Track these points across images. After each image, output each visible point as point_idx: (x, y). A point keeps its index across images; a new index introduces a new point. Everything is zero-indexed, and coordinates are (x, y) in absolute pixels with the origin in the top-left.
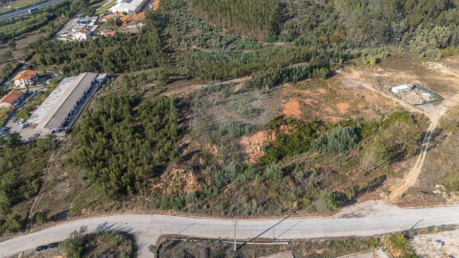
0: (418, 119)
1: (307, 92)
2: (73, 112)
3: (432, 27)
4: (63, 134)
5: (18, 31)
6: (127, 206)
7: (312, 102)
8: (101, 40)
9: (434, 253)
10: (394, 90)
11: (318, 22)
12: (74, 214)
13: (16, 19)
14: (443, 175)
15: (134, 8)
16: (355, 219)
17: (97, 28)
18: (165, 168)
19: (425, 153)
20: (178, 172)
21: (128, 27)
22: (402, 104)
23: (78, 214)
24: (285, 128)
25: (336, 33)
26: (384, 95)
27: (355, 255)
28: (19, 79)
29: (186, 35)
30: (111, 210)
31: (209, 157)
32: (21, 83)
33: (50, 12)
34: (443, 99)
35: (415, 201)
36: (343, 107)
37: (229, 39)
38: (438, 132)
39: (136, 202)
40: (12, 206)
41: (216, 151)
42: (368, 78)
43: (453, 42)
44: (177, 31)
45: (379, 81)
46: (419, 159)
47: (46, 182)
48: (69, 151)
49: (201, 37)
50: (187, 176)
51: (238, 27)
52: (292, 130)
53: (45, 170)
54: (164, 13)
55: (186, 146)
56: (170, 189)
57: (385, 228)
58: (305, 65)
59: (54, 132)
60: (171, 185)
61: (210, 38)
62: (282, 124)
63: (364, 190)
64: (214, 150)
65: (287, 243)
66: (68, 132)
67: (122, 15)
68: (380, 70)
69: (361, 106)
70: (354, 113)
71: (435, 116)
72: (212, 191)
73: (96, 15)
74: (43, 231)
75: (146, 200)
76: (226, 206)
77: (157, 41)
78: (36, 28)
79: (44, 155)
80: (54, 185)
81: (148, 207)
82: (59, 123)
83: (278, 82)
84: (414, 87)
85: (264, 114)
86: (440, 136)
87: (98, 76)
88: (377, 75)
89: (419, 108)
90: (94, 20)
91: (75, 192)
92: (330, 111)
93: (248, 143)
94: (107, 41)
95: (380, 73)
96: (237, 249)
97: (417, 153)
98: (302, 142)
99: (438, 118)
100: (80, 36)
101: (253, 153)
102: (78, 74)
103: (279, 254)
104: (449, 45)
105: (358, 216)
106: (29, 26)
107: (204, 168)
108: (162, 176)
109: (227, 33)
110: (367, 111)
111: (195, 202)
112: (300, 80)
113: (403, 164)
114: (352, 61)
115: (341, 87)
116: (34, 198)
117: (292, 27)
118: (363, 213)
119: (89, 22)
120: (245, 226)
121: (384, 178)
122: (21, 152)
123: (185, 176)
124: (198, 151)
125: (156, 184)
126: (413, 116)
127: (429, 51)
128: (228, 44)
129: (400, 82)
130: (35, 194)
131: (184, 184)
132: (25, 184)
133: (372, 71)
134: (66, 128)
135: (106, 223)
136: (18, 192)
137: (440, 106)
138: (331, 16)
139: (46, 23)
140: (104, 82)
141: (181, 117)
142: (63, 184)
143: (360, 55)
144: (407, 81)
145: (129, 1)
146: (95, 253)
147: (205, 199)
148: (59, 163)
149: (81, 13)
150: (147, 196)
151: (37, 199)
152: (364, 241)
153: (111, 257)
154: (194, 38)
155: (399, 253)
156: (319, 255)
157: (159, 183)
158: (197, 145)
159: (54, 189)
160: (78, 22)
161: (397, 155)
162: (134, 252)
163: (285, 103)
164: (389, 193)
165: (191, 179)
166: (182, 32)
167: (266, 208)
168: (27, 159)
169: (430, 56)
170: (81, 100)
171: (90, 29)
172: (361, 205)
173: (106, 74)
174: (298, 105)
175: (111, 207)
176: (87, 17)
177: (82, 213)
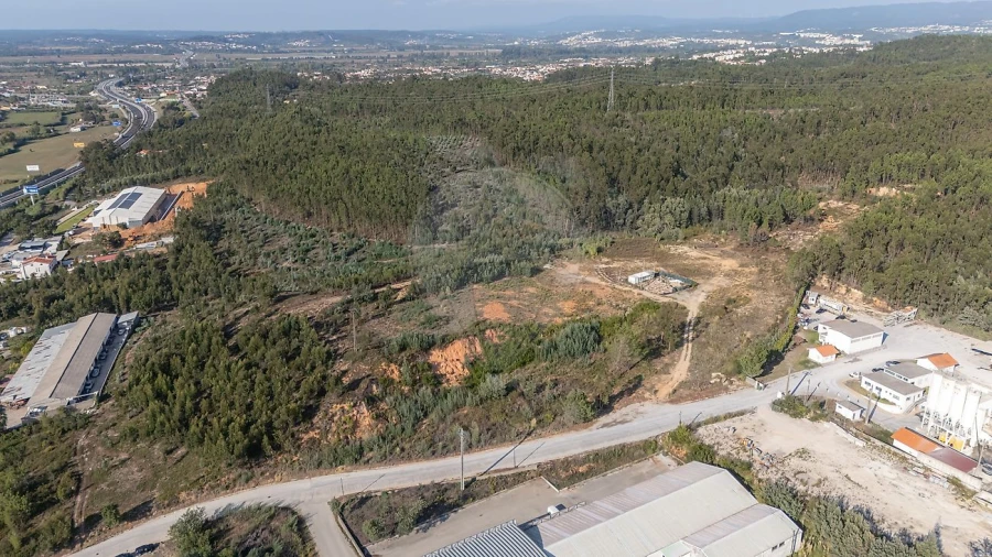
0: (672, 309)
1: (508, 293)
2: (92, 373)
3: (664, 200)
4: (91, 403)
6: (262, 474)
7: (520, 304)
8: (89, 271)
9: (726, 440)
10: (632, 279)
11: (495, 210)
12: (166, 502)
14: (719, 363)
15: (140, 217)
16: (619, 426)
17: (67, 255)
18: (318, 408)
19: (690, 344)
20: (343, 408)
21: (139, 246)
22: (646, 294)
23: (172, 502)
24: (493, 334)
26: (621, 287)
27: (631, 466)
29: (265, 248)
30: (235, 486)
31: (388, 382)
34: (699, 284)
35: (690, 395)
36: (568, 307)
37: (349, 247)
38: (700, 320)
39: (276, 465)
40: (32, 517)
41: (396, 372)
42: (591, 271)
43: (696, 219)
44: (245, 243)
46: (684, 352)
47: (87, 474)
48: (115, 425)
49: (295, 248)
50: (358, 412)
51: (362, 227)
52: (503, 337)
53: (76, 458)
54: (209, 219)
55: (344, 373)
56: (333, 436)
57: (660, 428)
58: (497, 258)
59: (69, 403)
60: (334, 429)
61: (313, 248)
62: (486, 329)
63: (621, 394)
64: (393, 371)
65: (535, 468)
66: (103, 398)
67: (118, 229)
68: (606, 260)
69: (591, 303)
70: (583, 311)
71: (693, 303)
72: (403, 430)
73: (58, 235)
74: (111, 540)
75: (295, 459)
76: (432, 444)
77: (213, 261)
79: (64, 438)
80: (108, 473)
81: (301, 469)
82: (71, 392)
83: (461, 283)
84: (657, 275)
85: (455, 321)
87: (117, 318)
88: (604, 266)
89: (670, 297)
90: (54, 244)
91: (156, 475)
92: (551, 312)
93: (440, 360)
94: (104, 272)
95: (607, 263)
96: (466, 487)
97: (679, 345)
98: (521, 349)
99: (697, 305)
100: (42, 269)
101: (453, 373)
102: (75, 320)
103: (527, 483)
104: (691, 224)
105: (622, 422)
107: (382, 400)
108: (315, 420)
109: (344, 238)
110: (601, 308)
111: (380, 447)
112: (494, 279)
113: (666, 360)
114: (562, 253)
115: (557, 284)
116: (73, 499)
117: (457, 220)
118: (628, 418)
119: (45, 247)
122: (13, 442)
123: (355, 412)
124: (368, 376)
125: (307, 433)
126: (664, 307)
127: (666, 231)
128: (350, 253)
129: (639, 270)
130: (76, 492)
131: (356, 425)
132: (47, 482)
133: (596, 263)
134: (94, 393)
136: (36, 497)
137: (696, 292)
138: (513, 199)
140: (137, 323)
141: (321, 339)
142: (125, 470)
143: (572, 244)
144: (646, 269)
145: (127, 205)
146: (234, 537)
147: (395, 441)
148: (103, 444)
149: (18, 233)
150: (296, 453)
151: (79, 499)
152: (637, 446)
153: (266, 533)
154: (283, 251)
155: (684, 451)
156: (583, 474)
157: (313, 430)
158: (364, 368)
159: (110, 479)
160: (21, 249)
161: (653, 350)
162: (301, 524)
163: (482, 306)
164: (656, 391)
165: (365, 417)
166: (256, 244)
167: (492, 435)
168: (30, 448)
169: (669, 238)
170: (100, 356)
171: (53, 256)
172: (624, 410)
173: (136, 313)
174: (502, 308)
175: (234, 480)
176: (36, 240)
177: (181, 499)
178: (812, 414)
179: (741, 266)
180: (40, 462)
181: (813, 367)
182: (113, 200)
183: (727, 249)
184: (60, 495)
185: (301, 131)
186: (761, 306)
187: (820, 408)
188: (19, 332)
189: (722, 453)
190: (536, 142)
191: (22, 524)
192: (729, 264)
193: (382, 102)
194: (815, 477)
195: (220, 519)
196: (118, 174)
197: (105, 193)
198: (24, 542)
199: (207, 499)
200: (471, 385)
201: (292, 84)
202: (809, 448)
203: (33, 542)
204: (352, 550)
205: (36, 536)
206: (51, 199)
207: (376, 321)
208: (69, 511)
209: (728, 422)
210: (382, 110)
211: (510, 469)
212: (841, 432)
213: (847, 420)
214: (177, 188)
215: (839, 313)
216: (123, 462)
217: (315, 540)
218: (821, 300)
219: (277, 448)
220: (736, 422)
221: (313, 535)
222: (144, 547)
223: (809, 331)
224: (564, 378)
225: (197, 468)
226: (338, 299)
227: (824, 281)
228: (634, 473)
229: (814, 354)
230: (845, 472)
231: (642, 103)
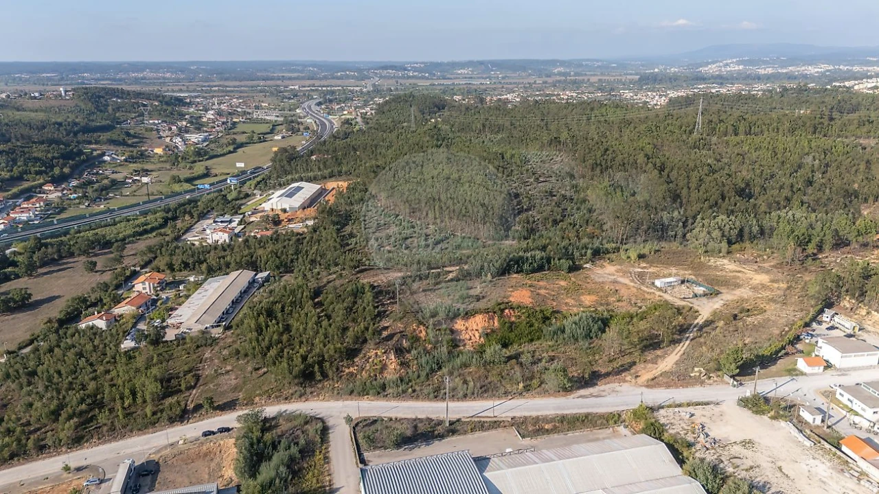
0: (684, 311)
1: (541, 283)
2: (228, 311)
3: (715, 217)
4: (220, 330)
5: (121, 236)
6: (312, 393)
7: (547, 293)
8: (252, 241)
9: (681, 422)
10: (658, 283)
11: (564, 216)
12: (245, 402)
13: (117, 219)
14: (706, 360)
15: (297, 205)
16: (593, 399)
17: (242, 229)
18: (360, 351)
19: (688, 342)
20: (377, 353)
22: (667, 297)
23: (250, 402)
24: (511, 314)
25: (589, 229)
26: (645, 289)
27: (591, 431)
28: (143, 283)
29: (376, 234)
30: (292, 398)
31: (416, 339)
32: (144, 289)
33: (167, 212)
34: (721, 293)
35: (667, 383)
36: (588, 300)
37: (438, 237)
38: (708, 323)
39: (323, 388)
40: (163, 398)
41: (424, 333)
42: (625, 273)
43: (746, 236)
44: (363, 229)
45: (641, 276)
46: (679, 348)
47: (204, 376)
48: (229, 346)
49: (398, 236)
50: (387, 358)
51: (452, 223)
52: (520, 317)
53: (200, 365)
54: (343, 208)
55: (386, 328)
56: (366, 372)
57: (627, 405)
58: (540, 254)
59: (206, 328)
60: (368, 368)
61: (411, 237)
62: (506, 308)
63: (608, 374)
64: (421, 331)
65: (510, 420)
66: (228, 328)
67: (280, 213)
68: (644, 265)
69: (612, 299)
70: (601, 304)
71: (706, 309)
72: (419, 377)
73: (241, 214)
75: (336, 385)
76: (437, 390)
77: (335, 240)
78: (146, 232)
79: (197, 351)
80: (216, 378)
81: (338, 393)
82: (210, 320)
83: (504, 271)
84: (683, 282)
85: (485, 300)
86: (709, 328)
87: (256, 275)
88: (640, 270)
89: (688, 301)
90: (237, 219)
91: (244, 383)
92: (572, 302)
93: (463, 328)
94: (261, 242)
95: (644, 268)
96: (450, 424)
97: (674, 342)
98: (533, 328)
99: (711, 310)
100: (223, 237)
101: (470, 339)
102: (227, 274)
103: (500, 430)
104: (740, 241)
105: (597, 396)
106: (137, 229)
107: (409, 352)
108: (355, 360)
109: (436, 230)
110: (620, 304)
111: (398, 386)
112: (534, 271)
113: (659, 352)
114: (608, 256)
115: (589, 281)
116: (191, 391)
117: (528, 222)
118: (604, 394)
119: (230, 222)
120: (459, 407)
121: (634, 363)
122: (166, 349)
123: (385, 358)
124: (401, 332)
125: (349, 368)
126: (678, 309)
127: (711, 244)
128: (437, 243)
129: (670, 275)
130: (193, 387)
131: (384, 367)
133: (633, 266)
134: (224, 323)
135: (286, 411)
136: (169, 386)
137: (716, 299)
138: (582, 207)
139: (162, 226)
140: (267, 280)
141: (377, 302)
142: (227, 377)
143: (618, 249)
144: (676, 275)
145: (290, 195)
146: (279, 431)
147: (410, 384)
148: (219, 358)
149: (217, 211)
150: (338, 382)
151: (194, 391)
152: (601, 416)
153: (299, 432)
154: (389, 237)
155: (642, 425)
156: (547, 430)
157: (353, 367)
158: (400, 326)
159: (216, 382)
160: (215, 222)
161: (651, 344)
162: (325, 431)
163: (512, 291)
164: (637, 377)
165: (392, 362)
166: (371, 230)
167: (485, 390)
168: (175, 355)
169: (713, 251)
170: (237, 300)
171: (233, 229)
172: (603, 387)
173: (268, 272)
174: (528, 294)
175: (292, 394)
176: (226, 216)
177: (255, 401)
178: (772, 413)
179: (772, 281)
180: (179, 365)
181: (797, 375)
182: (284, 191)
183: (766, 265)
184: (183, 387)
185: (427, 145)
186: (773, 318)
187: (786, 410)
188: (196, 279)
189: (671, 431)
190: (613, 159)
191: (156, 402)
192: (762, 278)
193: (501, 122)
194: (749, 463)
195: (274, 418)
196: (294, 172)
197: (281, 186)
198: (154, 413)
199: (272, 404)
200: (481, 351)
201: (439, 106)
202: (756, 440)
203: (159, 414)
204: (353, 454)
205: (162, 411)
206: (245, 189)
207: (423, 294)
208: (186, 398)
209: (691, 409)
210: (500, 129)
211: (490, 417)
212: (795, 432)
213: (807, 423)
214: (331, 185)
215: (849, 332)
216: (228, 372)
217: (331, 443)
218: (836, 318)
219: (325, 376)
220: (698, 411)
221: (331, 439)
222: (223, 428)
223: (810, 344)
224: (561, 355)
225: (271, 382)
226: (400, 274)
227: (847, 302)
228: (591, 437)
229: (801, 364)
230: (779, 464)
231: (730, 129)
